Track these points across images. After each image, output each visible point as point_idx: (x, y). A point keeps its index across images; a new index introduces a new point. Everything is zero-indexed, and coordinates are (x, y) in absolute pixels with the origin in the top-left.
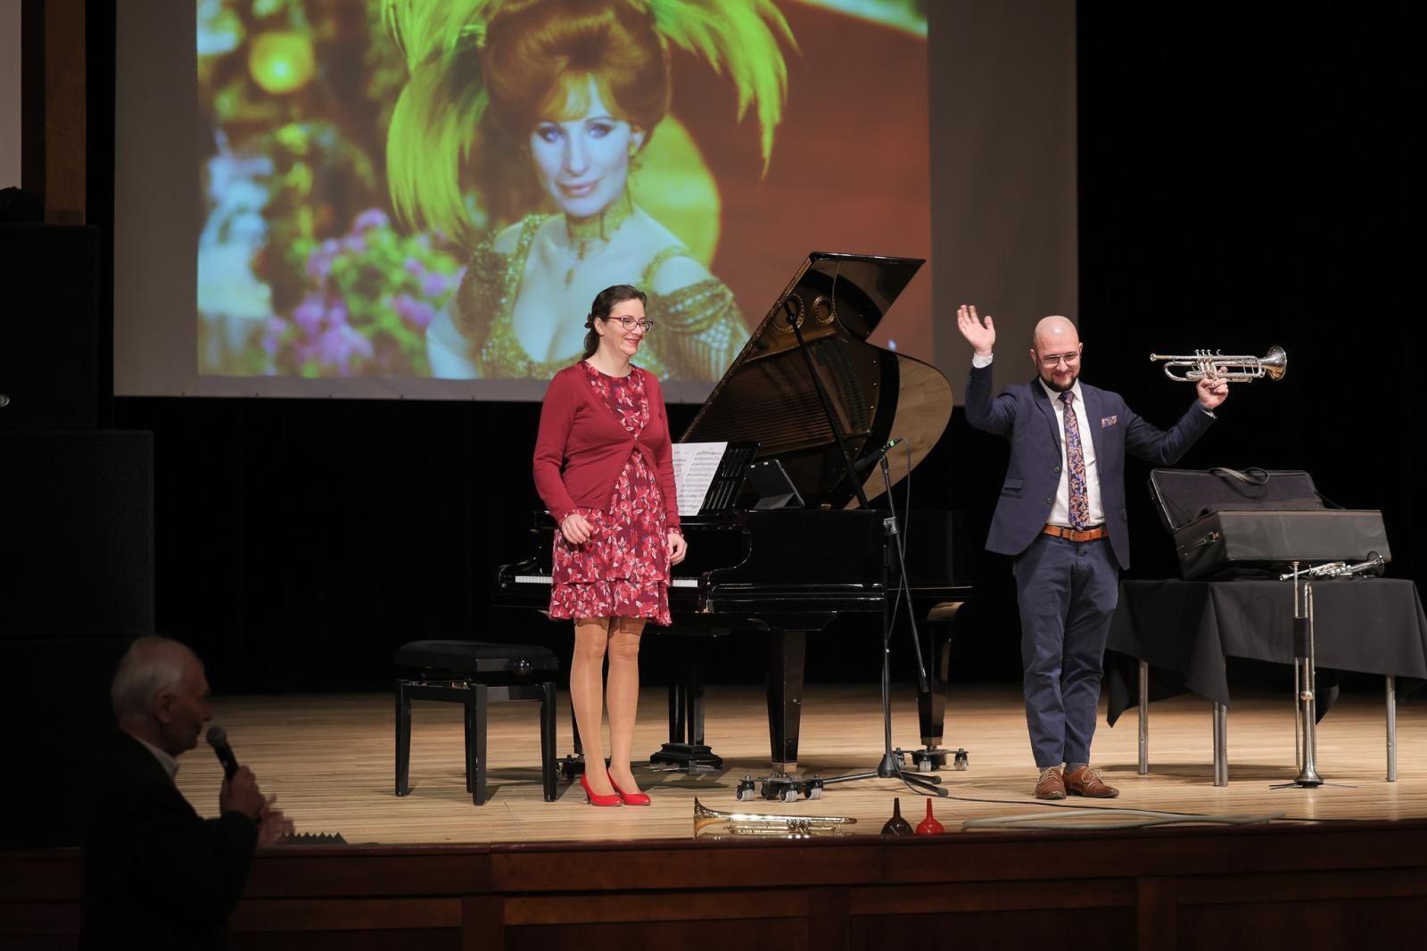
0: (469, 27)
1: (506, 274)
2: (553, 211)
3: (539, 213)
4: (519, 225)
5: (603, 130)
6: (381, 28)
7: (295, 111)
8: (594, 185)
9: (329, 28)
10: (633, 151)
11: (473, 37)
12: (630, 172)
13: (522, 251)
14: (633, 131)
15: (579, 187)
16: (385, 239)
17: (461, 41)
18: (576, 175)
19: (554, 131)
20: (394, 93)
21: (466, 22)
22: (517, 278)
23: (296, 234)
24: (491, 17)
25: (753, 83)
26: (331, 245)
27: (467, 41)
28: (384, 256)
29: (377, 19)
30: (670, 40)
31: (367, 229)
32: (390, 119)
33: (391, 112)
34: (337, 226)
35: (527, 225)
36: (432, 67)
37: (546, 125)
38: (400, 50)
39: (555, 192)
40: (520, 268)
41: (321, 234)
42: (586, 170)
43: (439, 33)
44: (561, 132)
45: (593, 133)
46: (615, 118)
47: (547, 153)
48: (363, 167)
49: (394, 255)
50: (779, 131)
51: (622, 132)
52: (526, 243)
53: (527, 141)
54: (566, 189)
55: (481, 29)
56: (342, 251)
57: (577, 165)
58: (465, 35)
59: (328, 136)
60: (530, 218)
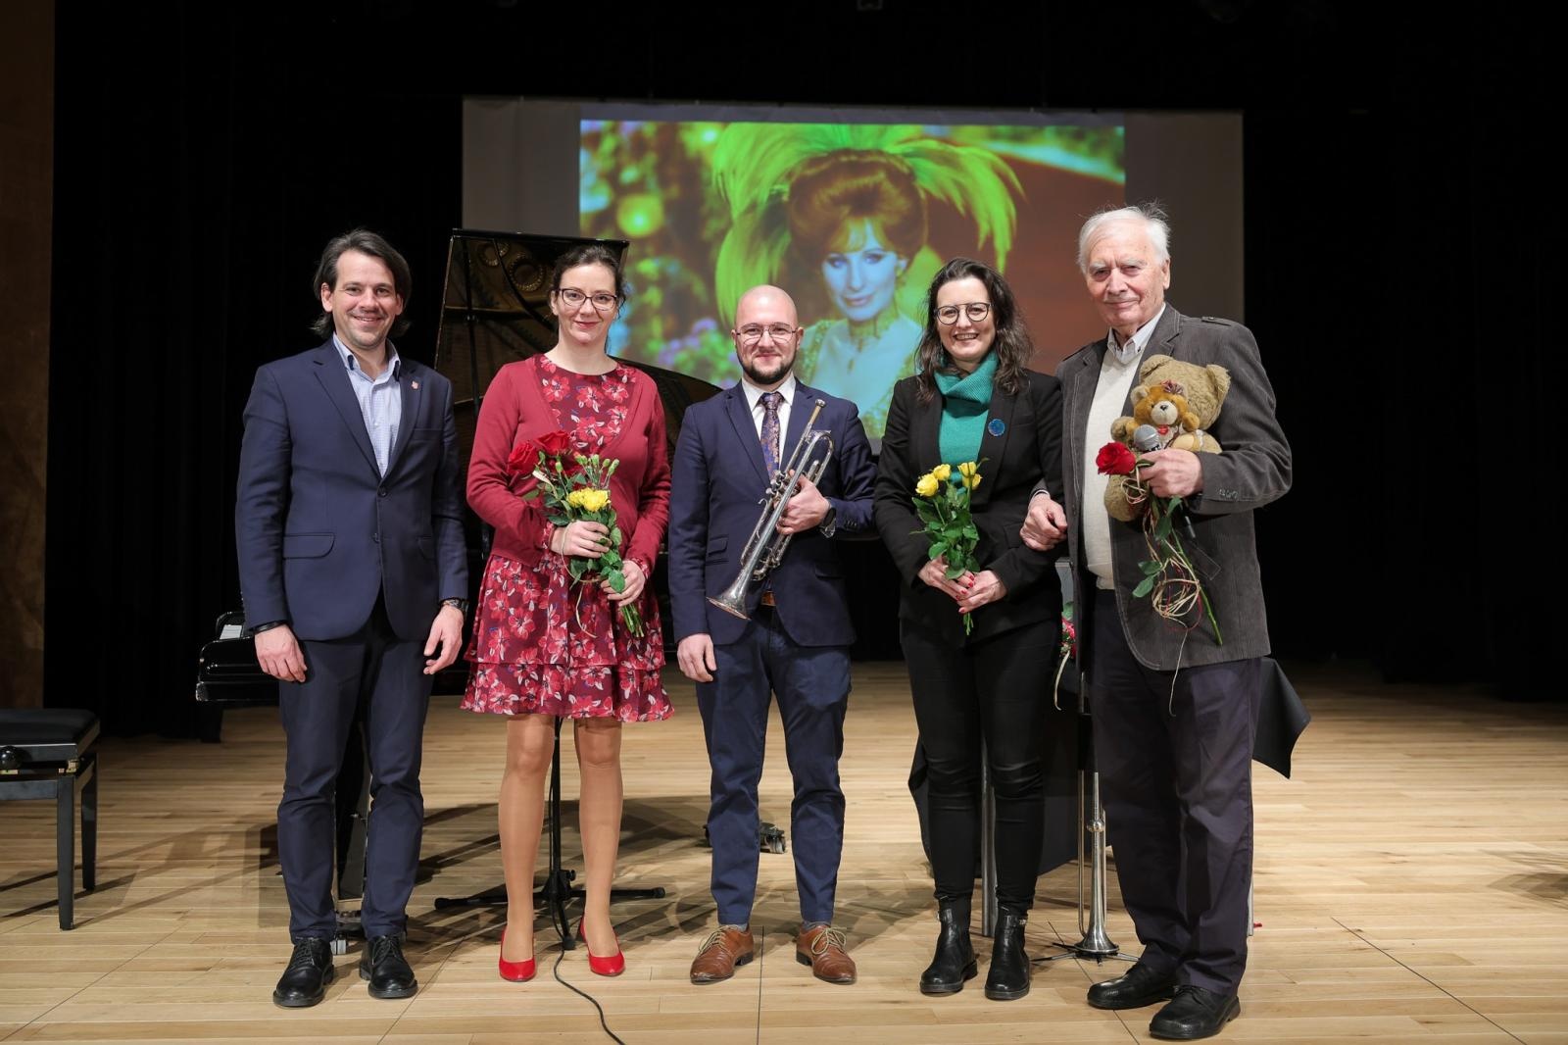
0: (777, 187)
1: (803, 362)
2: (839, 317)
3: (829, 318)
4: (813, 328)
5: (876, 258)
6: (713, 189)
7: (650, 249)
8: (869, 298)
9: (675, 191)
10: (899, 273)
11: (779, 194)
12: (897, 288)
13: (816, 346)
14: (899, 258)
15: (858, 300)
16: (714, 339)
17: (771, 197)
18: (855, 291)
19: (841, 260)
20: (721, 236)
21: (775, 183)
22: (812, 365)
23: (650, 337)
24: (793, 179)
25: (990, 222)
26: (675, 344)
27: (775, 197)
28: (714, 352)
29: (709, 183)
30: (927, 192)
31: (702, 332)
32: (718, 255)
33: (719, 248)
34: (679, 330)
35: (819, 327)
36: (750, 216)
37: (833, 255)
38: (726, 204)
39: (840, 303)
40: (813, 359)
41: (668, 336)
42: (863, 287)
43: (755, 192)
44: (845, 260)
45: (868, 260)
46: (886, 249)
47: (834, 275)
48: (699, 288)
49: (721, 350)
50: (1010, 256)
51: (890, 259)
52: (818, 340)
53: (820, 268)
54: (848, 301)
55: (785, 188)
56: (683, 348)
57: (856, 283)
58: (774, 193)
59: (674, 267)
60: (821, 323)
